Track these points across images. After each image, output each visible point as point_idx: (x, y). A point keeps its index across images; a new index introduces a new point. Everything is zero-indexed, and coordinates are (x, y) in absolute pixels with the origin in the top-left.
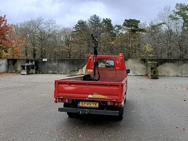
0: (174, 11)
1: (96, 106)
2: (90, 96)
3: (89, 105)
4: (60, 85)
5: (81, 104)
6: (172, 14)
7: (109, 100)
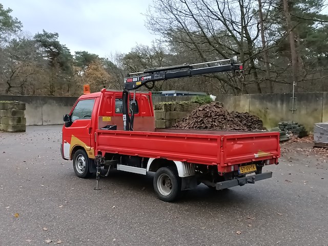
1: (254, 170)
3: (249, 170)
5: (241, 171)
7: (270, 158)
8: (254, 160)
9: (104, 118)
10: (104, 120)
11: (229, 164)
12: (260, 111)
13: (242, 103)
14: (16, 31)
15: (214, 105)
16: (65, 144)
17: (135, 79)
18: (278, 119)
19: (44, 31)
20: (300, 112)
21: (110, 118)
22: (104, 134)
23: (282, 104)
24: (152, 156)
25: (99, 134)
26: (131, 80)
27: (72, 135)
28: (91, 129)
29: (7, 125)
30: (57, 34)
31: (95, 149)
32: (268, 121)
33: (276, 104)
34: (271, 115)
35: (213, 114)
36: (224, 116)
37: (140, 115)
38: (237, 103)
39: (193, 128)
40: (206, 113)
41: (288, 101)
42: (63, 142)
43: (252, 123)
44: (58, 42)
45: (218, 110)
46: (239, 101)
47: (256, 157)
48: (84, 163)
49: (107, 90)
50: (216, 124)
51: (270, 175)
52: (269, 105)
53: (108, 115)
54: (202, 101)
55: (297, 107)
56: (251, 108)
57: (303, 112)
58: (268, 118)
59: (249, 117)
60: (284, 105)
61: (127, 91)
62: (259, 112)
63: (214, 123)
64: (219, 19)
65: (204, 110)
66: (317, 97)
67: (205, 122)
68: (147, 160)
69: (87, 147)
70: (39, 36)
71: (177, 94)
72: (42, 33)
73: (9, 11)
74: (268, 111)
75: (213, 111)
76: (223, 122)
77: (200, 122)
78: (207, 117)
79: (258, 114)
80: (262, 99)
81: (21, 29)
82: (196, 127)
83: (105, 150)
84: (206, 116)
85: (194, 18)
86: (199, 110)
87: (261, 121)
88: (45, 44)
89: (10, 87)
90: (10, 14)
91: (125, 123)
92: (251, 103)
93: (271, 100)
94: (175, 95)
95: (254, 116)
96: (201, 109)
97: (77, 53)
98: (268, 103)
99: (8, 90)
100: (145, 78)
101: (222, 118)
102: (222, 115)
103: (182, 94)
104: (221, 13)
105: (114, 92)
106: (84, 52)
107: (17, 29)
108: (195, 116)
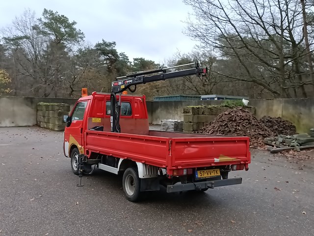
0: (40, 20)
1: (217, 175)
2: (216, 160)
3: (209, 175)
4: (178, 147)
5: (199, 175)
6: (37, 24)
7: (236, 163)
8: (213, 165)
9: (93, 119)
10: (93, 121)
11: (179, 167)
12: (293, 116)
13: (275, 107)
14: (79, 41)
15: (241, 110)
16: (66, 142)
17: (120, 83)
19: (103, 41)
21: (100, 119)
22: (91, 134)
25: (87, 134)
26: (116, 84)
27: (70, 135)
28: (82, 129)
29: (54, 125)
30: (114, 43)
31: (84, 148)
32: (302, 126)
33: (310, 110)
34: (305, 121)
35: (238, 118)
36: (249, 120)
37: (132, 117)
38: (270, 107)
39: (217, 131)
40: (231, 117)
43: (284, 128)
44: (115, 50)
45: (244, 114)
46: (272, 106)
47: (215, 162)
49: (98, 93)
50: (240, 128)
51: (239, 181)
52: (303, 110)
53: (99, 117)
54: (233, 105)
56: (284, 113)
58: (302, 123)
59: (280, 122)
61: (114, 94)
63: (238, 127)
64: (258, 24)
65: (229, 114)
67: (229, 126)
68: (118, 159)
69: (79, 146)
70: (99, 45)
71: (218, 98)
72: (102, 42)
73: (74, 23)
74: (302, 116)
75: (238, 116)
76: (247, 126)
77: (224, 126)
78: (232, 121)
79: (291, 119)
80: (296, 104)
81: (84, 39)
82: (220, 131)
83: (92, 150)
84: (230, 120)
85: (231, 23)
86: (225, 114)
87: (294, 127)
88: (104, 53)
89: (73, 91)
90: (74, 26)
91: (112, 124)
92: (284, 108)
93: (305, 105)
94: (216, 99)
95: (287, 121)
96: (227, 113)
97: (135, 59)
98: (301, 108)
99: (71, 94)
100: (128, 82)
101: (247, 123)
102: (247, 119)
103: (223, 98)
104: (260, 18)
105: (105, 95)
106: (141, 59)
107: (80, 39)
108: (221, 120)
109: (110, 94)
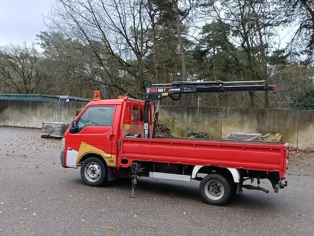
9: (126, 126)
10: (126, 128)
12: (168, 120)
16: (68, 151)
17: (160, 90)
18: (184, 128)
20: (203, 123)
21: (129, 126)
22: (132, 141)
23: (188, 115)
24: (199, 164)
25: (124, 141)
26: (155, 91)
27: (82, 142)
28: (112, 136)
31: (117, 157)
32: (175, 129)
33: (183, 115)
34: (178, 125)
41: (194, 113)
42: (66, 149)
48: (98, 171)
55: (201, 119)
56: (160, 118)
57: (206, 123)
58: (175, 127)
60: (190, 117)
62: (167, 122)
64: (121, 33)
66: (218, 111)
68: (191, 168)
69: (106, 155)
71: (70, 100)
74: (176, 121)
79: (165, 123)
80: (170, 110)
83: (134, 158)
87: (169, 129)
91: (147, 131)
93: (178, 112)
95: (163, 125)
98: (175, 114)
103: (74, 100)
104: (123, 27)
109: (144, 102)
